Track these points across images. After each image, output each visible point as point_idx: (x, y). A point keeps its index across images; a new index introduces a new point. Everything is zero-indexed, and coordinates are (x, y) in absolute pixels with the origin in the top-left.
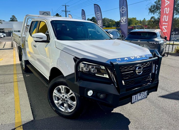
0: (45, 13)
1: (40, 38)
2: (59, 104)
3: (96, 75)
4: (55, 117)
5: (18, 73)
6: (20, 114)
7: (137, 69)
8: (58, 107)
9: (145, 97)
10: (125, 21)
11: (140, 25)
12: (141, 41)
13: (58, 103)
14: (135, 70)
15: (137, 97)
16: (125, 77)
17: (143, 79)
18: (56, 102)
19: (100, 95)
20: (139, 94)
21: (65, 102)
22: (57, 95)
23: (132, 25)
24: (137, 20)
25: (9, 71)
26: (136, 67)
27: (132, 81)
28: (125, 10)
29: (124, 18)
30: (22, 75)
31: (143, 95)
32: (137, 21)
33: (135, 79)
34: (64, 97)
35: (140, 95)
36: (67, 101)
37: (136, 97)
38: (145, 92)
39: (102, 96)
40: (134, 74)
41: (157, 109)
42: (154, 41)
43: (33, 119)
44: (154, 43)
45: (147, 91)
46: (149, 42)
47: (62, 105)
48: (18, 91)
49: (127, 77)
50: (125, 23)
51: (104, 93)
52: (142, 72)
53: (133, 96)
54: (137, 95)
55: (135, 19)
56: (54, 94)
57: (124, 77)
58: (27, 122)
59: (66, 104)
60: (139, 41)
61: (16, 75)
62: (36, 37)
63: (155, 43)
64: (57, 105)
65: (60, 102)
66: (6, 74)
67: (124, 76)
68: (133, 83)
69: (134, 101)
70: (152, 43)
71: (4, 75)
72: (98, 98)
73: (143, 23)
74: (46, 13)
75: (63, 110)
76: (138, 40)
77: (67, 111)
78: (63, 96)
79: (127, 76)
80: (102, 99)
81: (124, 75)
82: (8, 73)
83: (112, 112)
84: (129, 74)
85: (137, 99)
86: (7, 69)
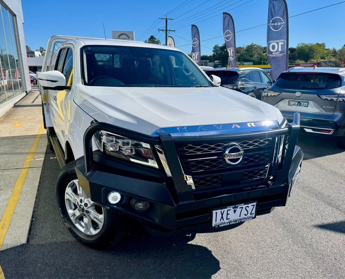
0: (122, 34)
1: (52, 81)
2: (75, 217)
3: (132, 160)
4: (67, 242)
5: (38, 151)
6: (5, 231)
7: (227, 152)
8: (74, 222)
9: (249, 215)
10: (280, 50)
11: (333, 59)
12: (302, 93)
13: (74, 215)
14: (221, 155)
15: (228, 214)
16: (195, 168)
17: (245, 175)
18: (70, 212)
19: (136, 202)
20: (231, 208)
21: (85, 213)
22: (71, 198)
23: (312, 60)
24: (327, 49)
25: (23, 146)
26: (225, 148)
27: (215, 177)
28: (281, 25)
29: (278, 43)
30: (43, 156)
31: (244, 212)
32: (326, 51)
33: (222, 175)
34: (83, 204)
35: (235, 211)
36: (88, 212)
37: (222, 214)
38: (250, 205)
39: (140, 206)
40: (221, 163)
41: (296, 247)
42: (334, 94)
43: (24, 243)
44: (333, 98)
45: (255, 204)
46: (321, 96)
47: (81, 218)
48: (23, 185)
49: (201, 168)
50: (282, 55)
51: (143, 201)
52: (241, 158)
53: (214, 212)
54: (226, 210)
55: (323, 45)
56: (66, 197)
57: (193, 169)
58: (12, 247)
59: (86, 217)
60: (298, 94)
61: (33, 155)
62: (47, 80)
63: (335, 99)
64: (72, 218)
65: (78, 213)
66: (16, 152)
67: (193, 166)
68: (215, 182)
69: (218, 221)
70: (329, 98)
71: (10, 154)
72: (132, 209)
73: (340, 56)
74: (126, 35)
75: (82, 230)
76: (295, 92)
77: (88, 233)
78: (81, 201)
79: (200, 165)
80: (140, 213)
81: (192, 163)
82: (19, 151)
83: (190, 243)
84: (207, 162)
85: (227, 219)
86: (22, 143)
